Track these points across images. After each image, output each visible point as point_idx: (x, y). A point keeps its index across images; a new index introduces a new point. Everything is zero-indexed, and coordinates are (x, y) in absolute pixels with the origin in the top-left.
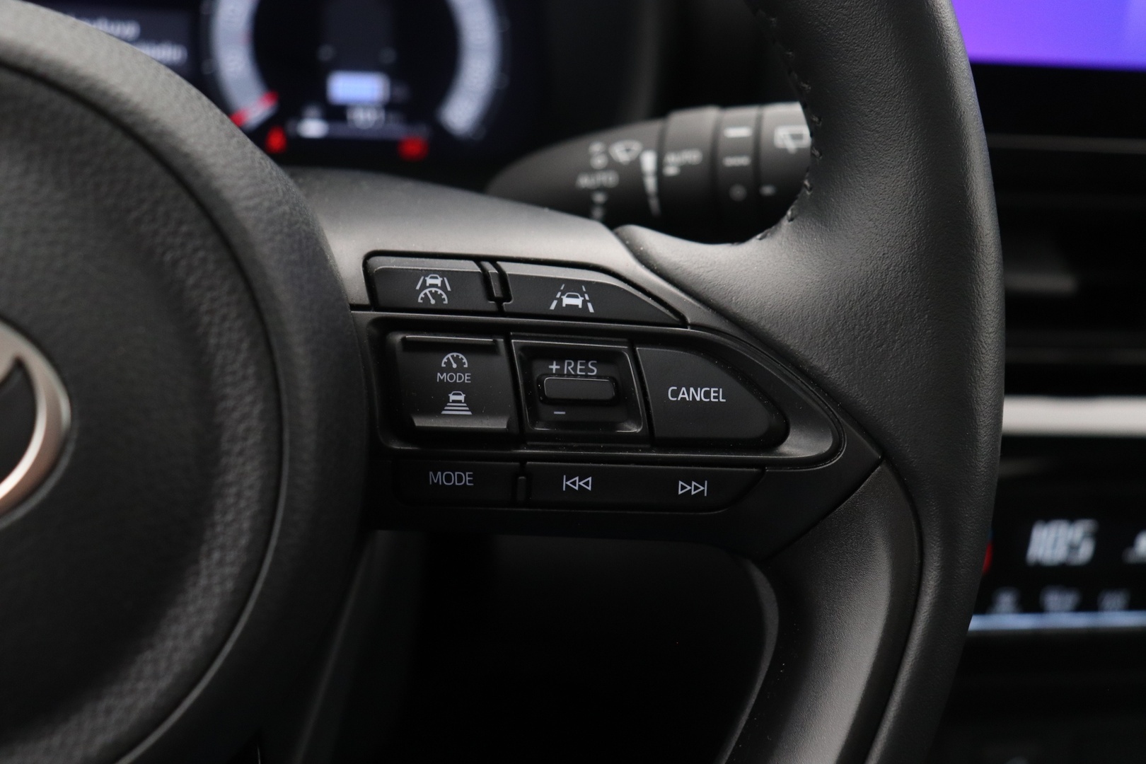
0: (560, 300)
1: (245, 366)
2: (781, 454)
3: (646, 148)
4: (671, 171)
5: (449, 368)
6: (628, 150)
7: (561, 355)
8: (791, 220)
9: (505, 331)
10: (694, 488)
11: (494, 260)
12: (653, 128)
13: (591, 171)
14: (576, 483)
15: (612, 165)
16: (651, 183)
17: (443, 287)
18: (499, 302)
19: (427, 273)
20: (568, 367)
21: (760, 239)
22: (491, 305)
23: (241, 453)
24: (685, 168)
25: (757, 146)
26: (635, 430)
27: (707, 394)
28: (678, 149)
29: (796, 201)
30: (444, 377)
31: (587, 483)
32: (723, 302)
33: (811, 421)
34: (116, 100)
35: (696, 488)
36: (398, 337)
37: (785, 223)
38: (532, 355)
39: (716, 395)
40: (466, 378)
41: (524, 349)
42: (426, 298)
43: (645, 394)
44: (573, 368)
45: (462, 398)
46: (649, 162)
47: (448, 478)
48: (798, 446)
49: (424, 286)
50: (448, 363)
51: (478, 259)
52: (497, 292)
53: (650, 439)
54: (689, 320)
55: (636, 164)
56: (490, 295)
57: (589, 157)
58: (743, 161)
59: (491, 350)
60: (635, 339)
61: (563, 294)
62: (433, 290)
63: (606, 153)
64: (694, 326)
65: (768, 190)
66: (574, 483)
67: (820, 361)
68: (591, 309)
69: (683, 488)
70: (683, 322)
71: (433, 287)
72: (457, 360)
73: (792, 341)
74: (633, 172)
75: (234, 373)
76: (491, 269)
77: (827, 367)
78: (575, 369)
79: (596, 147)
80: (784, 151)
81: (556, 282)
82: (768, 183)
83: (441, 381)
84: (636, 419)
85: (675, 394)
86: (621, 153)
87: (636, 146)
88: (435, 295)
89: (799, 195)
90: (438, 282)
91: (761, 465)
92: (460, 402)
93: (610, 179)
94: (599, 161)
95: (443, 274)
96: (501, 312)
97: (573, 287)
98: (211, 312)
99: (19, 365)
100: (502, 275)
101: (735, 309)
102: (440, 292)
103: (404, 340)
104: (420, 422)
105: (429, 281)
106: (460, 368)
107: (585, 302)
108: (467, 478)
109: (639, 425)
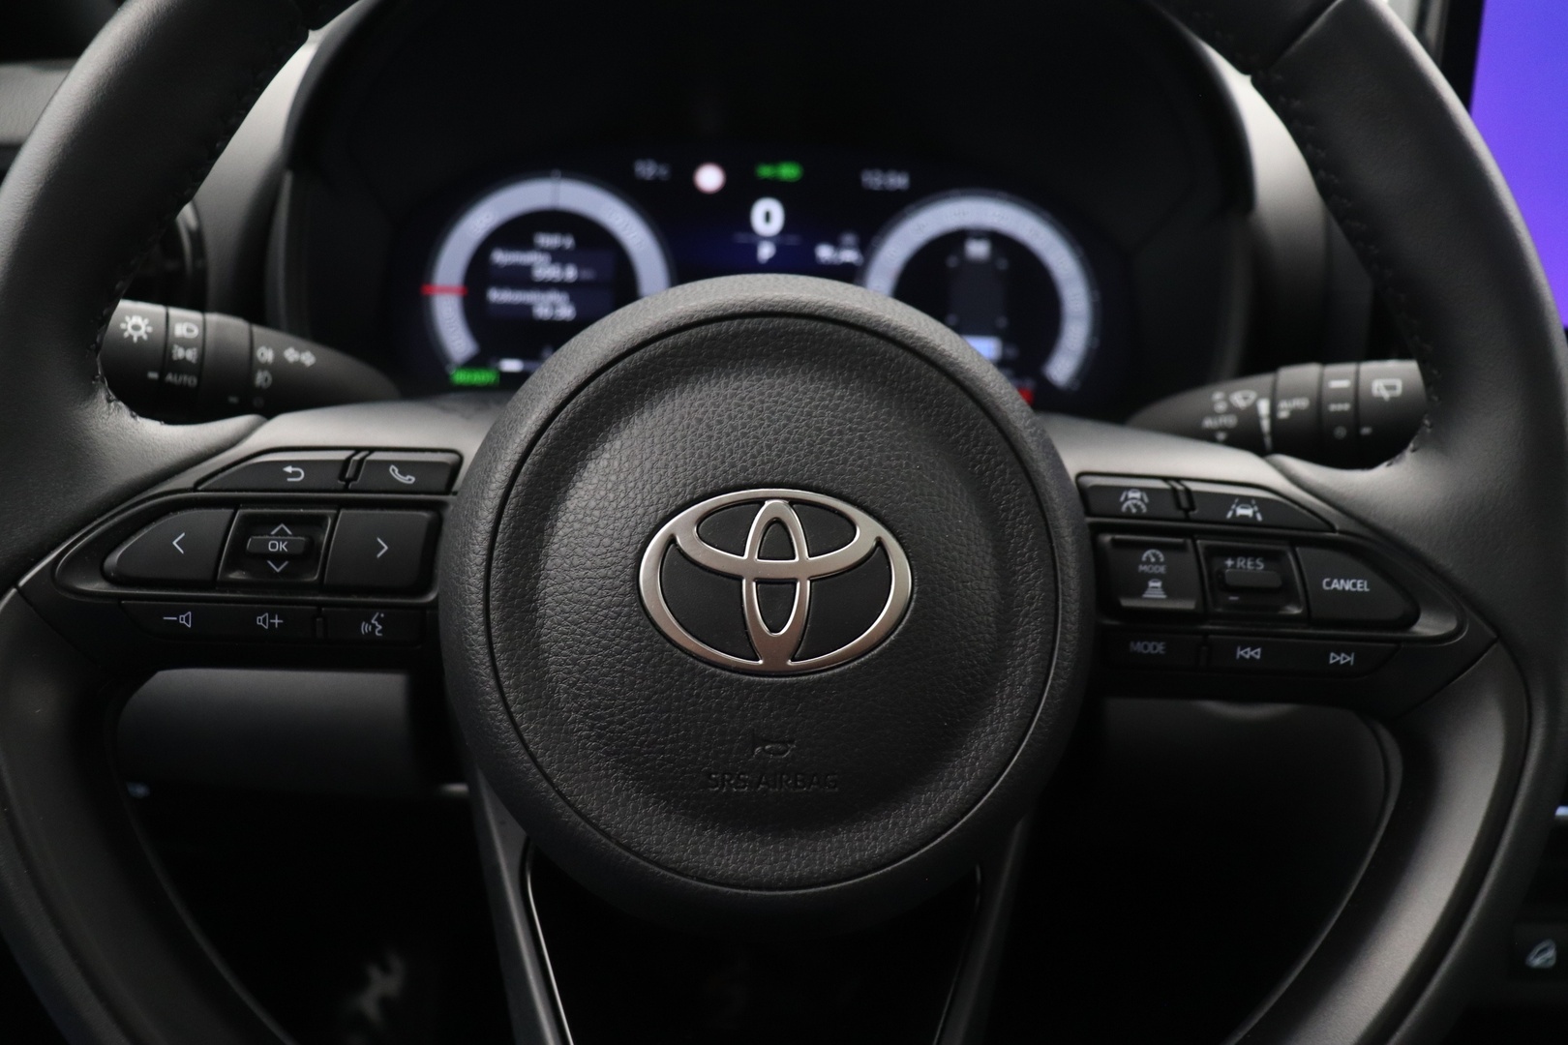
0: (1235, 512)
1: (1031, 550)
2: (1414, 633)
3: (1260, 396)
4: (1283, 414)
5: (1148, 562)
6: (1245, 398)
7: (1235, 553)
8: (1414, 450)
9: (1190, 534)
10: (1343, 659)
11: (1178, 480)
12: (1266, 380)
13: (1214, 414)
14: (1247, 653)
15: (1232, 410)
16: (1266, 424)
17: (1142, 499)
18: (1187, 511)
19: (1128, 488)
20: (1241, 563)
21: (1388, 465)
22: (1180, 514)
23: (1026, 615)
24: (1295, 413)
25: (1357, 395)
26: (1295, 611)
27: (1354, 585)
28: (1290, 397)
29: (1416, 437)
30: (1143, 568)
31: (1256, 653)
32: (1363, 514)
33: (1438, 606)
34: (942, 354)
35: (1344, 659)
36: (1107, 538)
37: (1408, 454)
38: (1214, 553)
39: (1362, 586)
40: (1162, 569)
41: (1208, 548)
42: (1128, 508)
43: (1304, 584)
44: (1245, 564)
45: (1159, 584)
46: (1264, 407)
47: (1146, 647)
48: (1428, 626)
49: (1126, 499)
50: (1148, 558)
51: (1165, 479)
52: (1184, 503)
53: (1306, 619)
54: (1337, 527)
55: (1253, 410)
56: (1178, 506)
57: (1213, 404)
58: (1346, 407)
59: (1181, 548)
60: (1294, 542)
61: (1237, 505)
62: (1134, 501)
63: (1227, 399)
64: (1341, 532)
65: (1366, 431)
66: (1246, 653)
67: (1447, 562)
68: (1259, 517)
69: (1334, 658)
70: (1332, 529)
71: (1133, 500)
72: (1155, 555)
73: (1422, 546)
74: (1250, 415)
75: (1023, 555)
76: (1179, 487)
77: (1451, 565)
78: (1246, 564)
79: (1218, 396)
80: (1380, 399)
81: (1231, 498)
82: (1366, 425)
83: (1143, 572)
84: (1298, 604)
85: (1329, 584)
86: (1240, 399)
87: (1252, 396)
88: (1136, 506)
89: (1419, 432)
90: (1138, 495)
91: (1397, 641)
92: (1156, 588)
93: (1231, 421)
94: (1221, 407)
95: (1141, 489)
96: (1187, 519)
97: (1245, 501)
98: (1007, 510)
99: (880, 543)
100: (1188, 491)
101: (1372, 520)
102: (1139, 503)
103: (1114, 541)
104: (1126, 603)
105: (1131, 495)
106: (1157, 562)
107: (1255, 513)
108: (1160, 648)
109: (1299, 607)
